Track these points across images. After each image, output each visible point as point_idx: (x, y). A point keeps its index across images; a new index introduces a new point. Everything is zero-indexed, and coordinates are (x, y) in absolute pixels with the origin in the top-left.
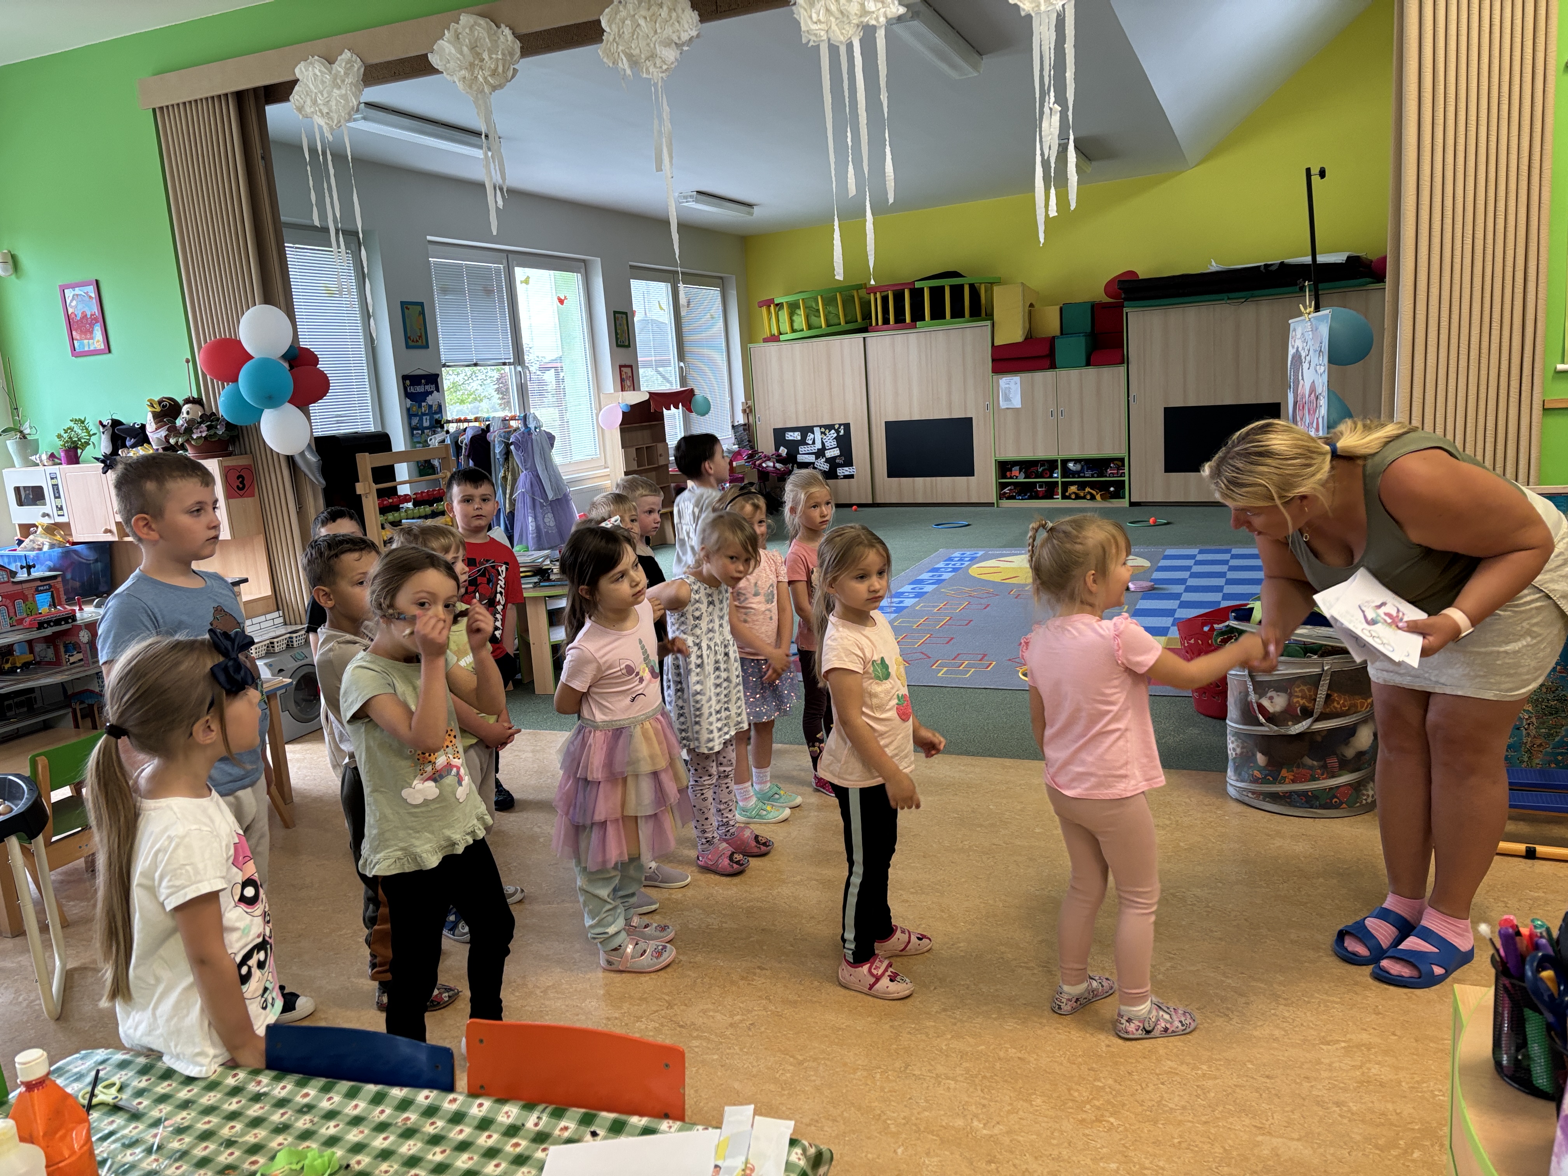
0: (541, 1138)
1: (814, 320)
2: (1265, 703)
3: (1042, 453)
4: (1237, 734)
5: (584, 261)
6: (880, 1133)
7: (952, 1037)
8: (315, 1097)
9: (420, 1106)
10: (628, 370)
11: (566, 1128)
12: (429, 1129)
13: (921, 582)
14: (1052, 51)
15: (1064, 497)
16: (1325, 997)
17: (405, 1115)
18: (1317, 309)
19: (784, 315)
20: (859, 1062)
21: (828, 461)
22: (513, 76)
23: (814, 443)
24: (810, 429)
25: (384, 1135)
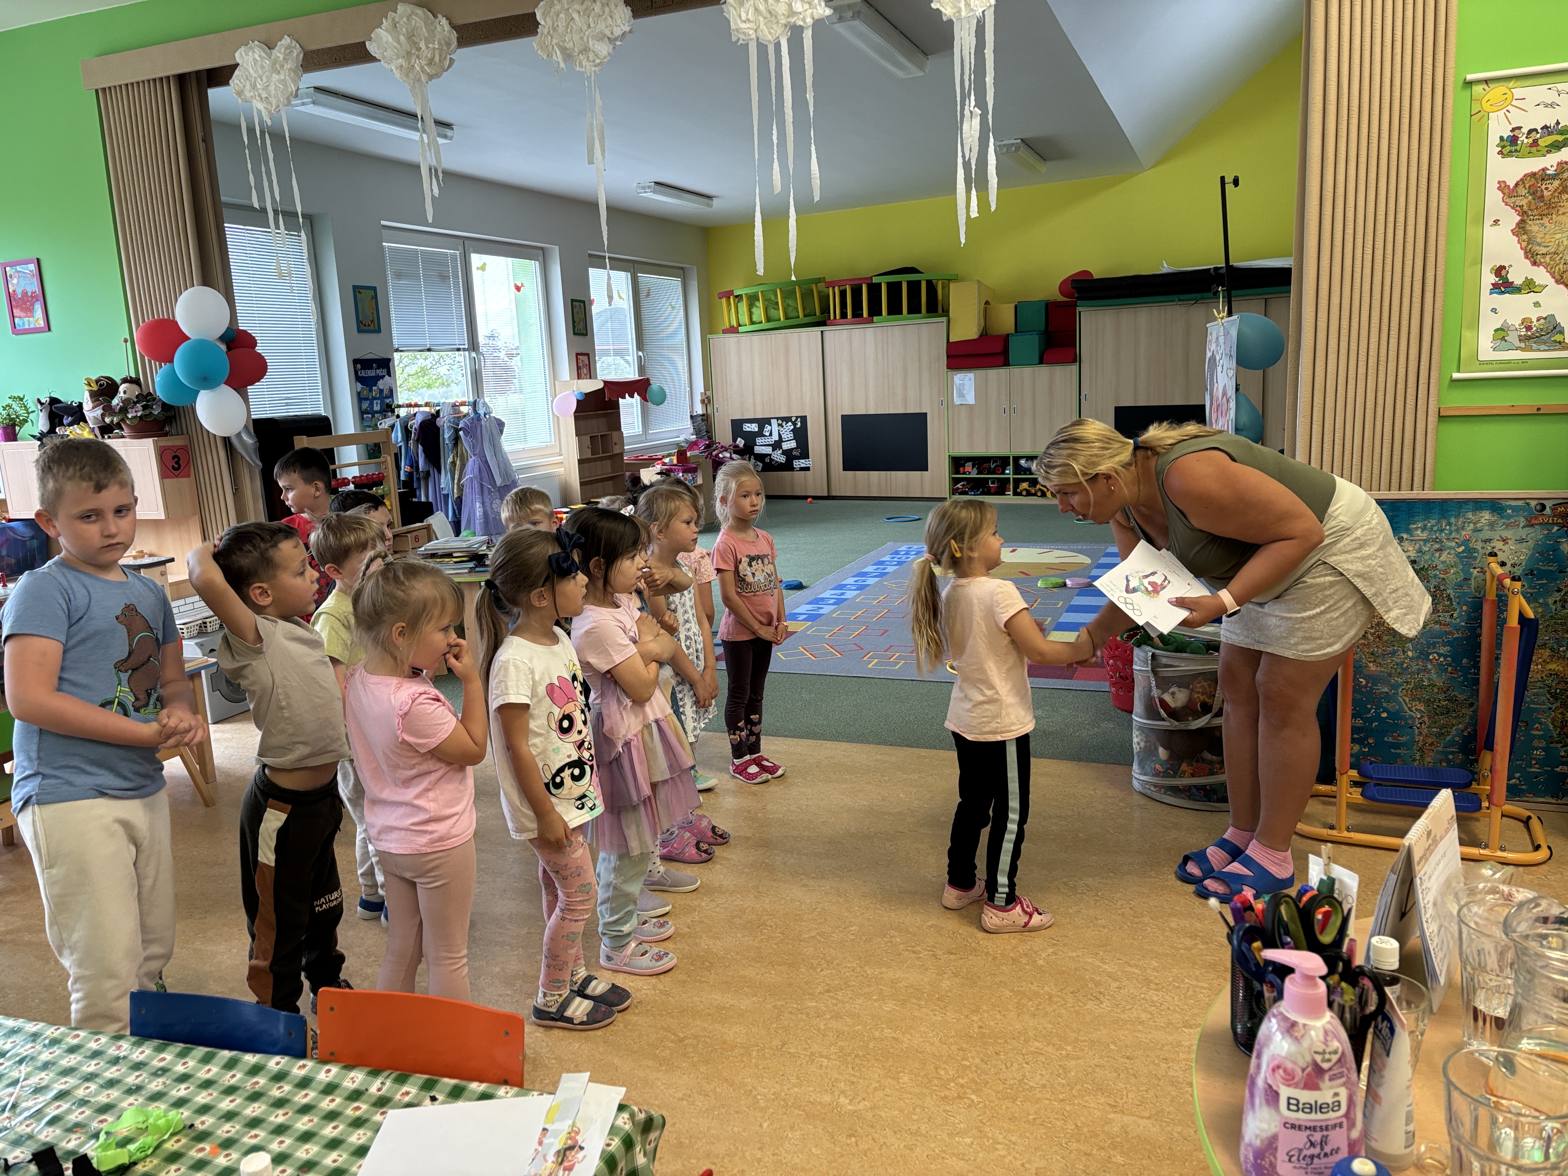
0: (382, 1102)
1: (772, 312)
2: (1167, 697)
3: (994, 449)
4: (1141, 728)
5: (542, 249)
6: (749, 1108)
7: (832, 1017)
8: (170, 1063)
9: (269, 1071)
10: (585, 358)
11: (407, 1093)
12: (276, 1093)
13: (864, 574)
14: (973, 56)
15: (1016, 493)
16: (1194, 982)
17: (255, 1080)
18: (1230, 314)
19: (743, 307)
20: (738, 1040)
21: (785, 453)
22: (449, 66)
23: (771, 435)
24: (768, 421)
25: (231, 1098)
